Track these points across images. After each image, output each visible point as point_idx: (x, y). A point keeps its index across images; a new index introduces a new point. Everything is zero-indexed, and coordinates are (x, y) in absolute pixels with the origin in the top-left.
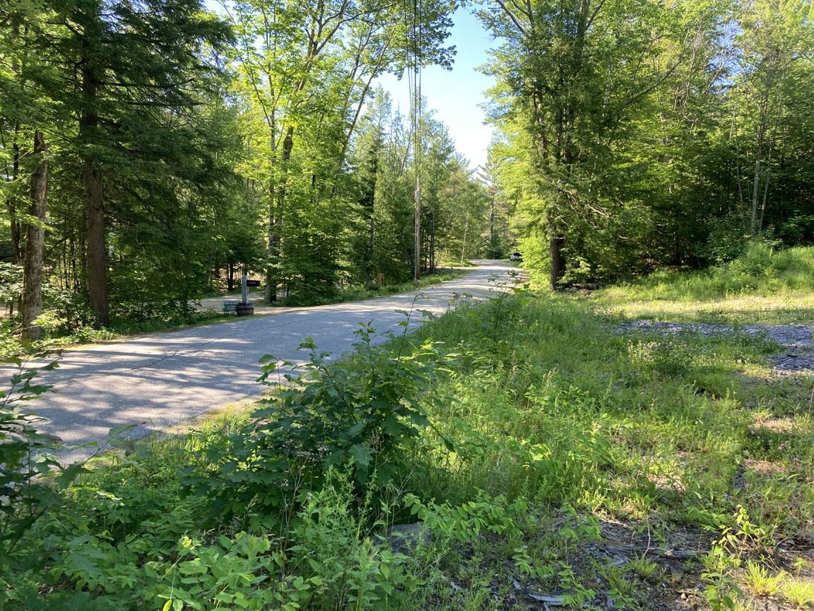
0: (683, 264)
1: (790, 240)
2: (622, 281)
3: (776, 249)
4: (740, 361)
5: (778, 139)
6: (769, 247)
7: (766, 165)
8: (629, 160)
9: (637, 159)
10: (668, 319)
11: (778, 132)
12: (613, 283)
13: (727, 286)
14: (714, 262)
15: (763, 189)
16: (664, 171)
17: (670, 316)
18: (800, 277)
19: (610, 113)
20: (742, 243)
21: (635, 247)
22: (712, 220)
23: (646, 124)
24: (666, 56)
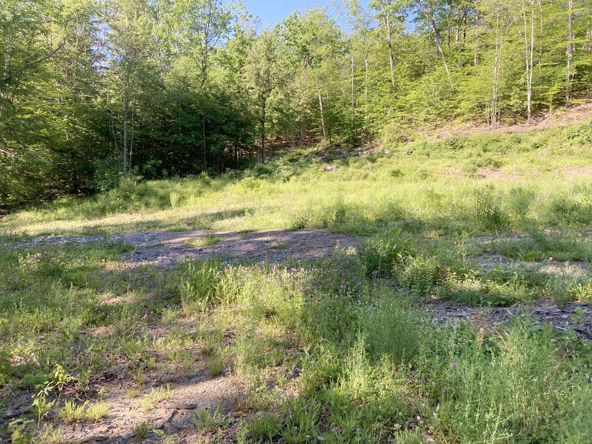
0: (80, 193)
1: (148, 176)
2: (30, 207)
3: (140, 181)
4: (103, 260)
5: (138, 108)
6: (134, 181)
7: (131, 125)
8: (31, 113)
9: (39, 112)
10: (61, 235)
11: (136, 103)
12: (23, 208)
13: (107, 207)
14: (99, 191)
15: (130, 141)
16: (61, 124)
17: (63, 232)
18: (153, 200)
19: (10, 73)
20: (117, 178)
21: (41, 180)
22: (97, 162)
23: (43, 85)
24: (56, 37)
